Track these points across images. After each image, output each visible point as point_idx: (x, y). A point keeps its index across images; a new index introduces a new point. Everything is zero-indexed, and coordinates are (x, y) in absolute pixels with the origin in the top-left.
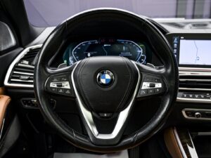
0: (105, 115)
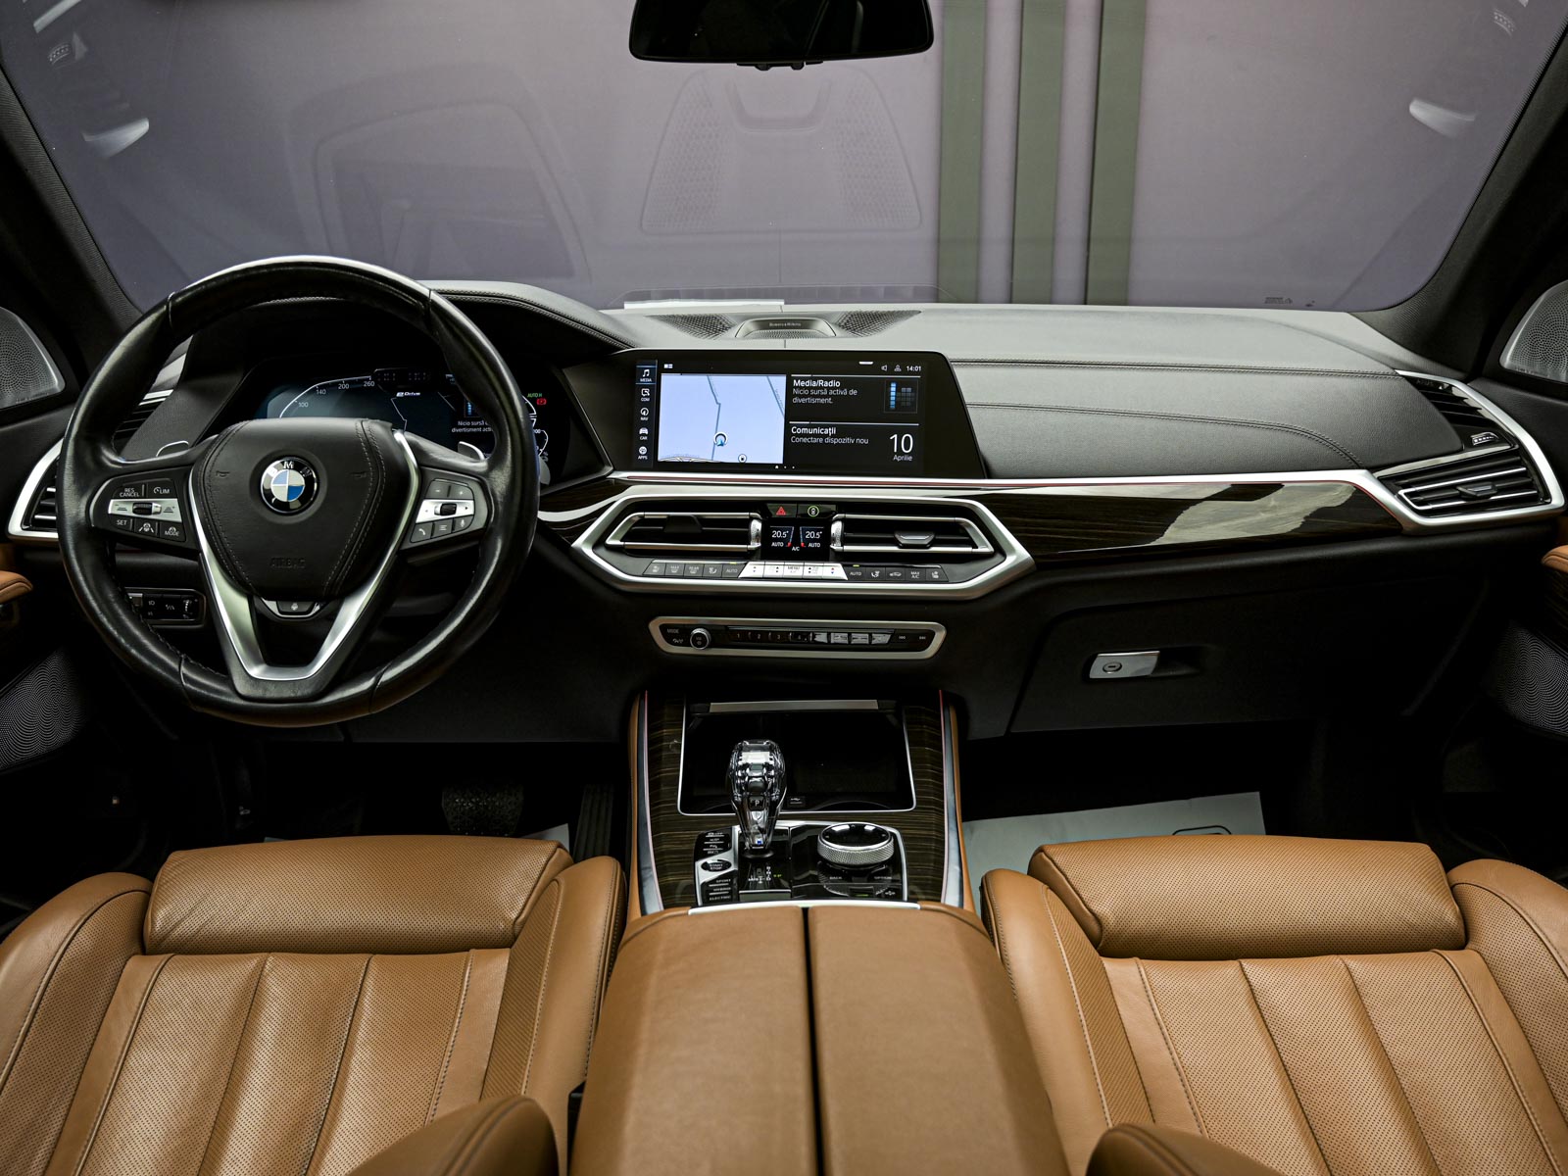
0: (295, 607)
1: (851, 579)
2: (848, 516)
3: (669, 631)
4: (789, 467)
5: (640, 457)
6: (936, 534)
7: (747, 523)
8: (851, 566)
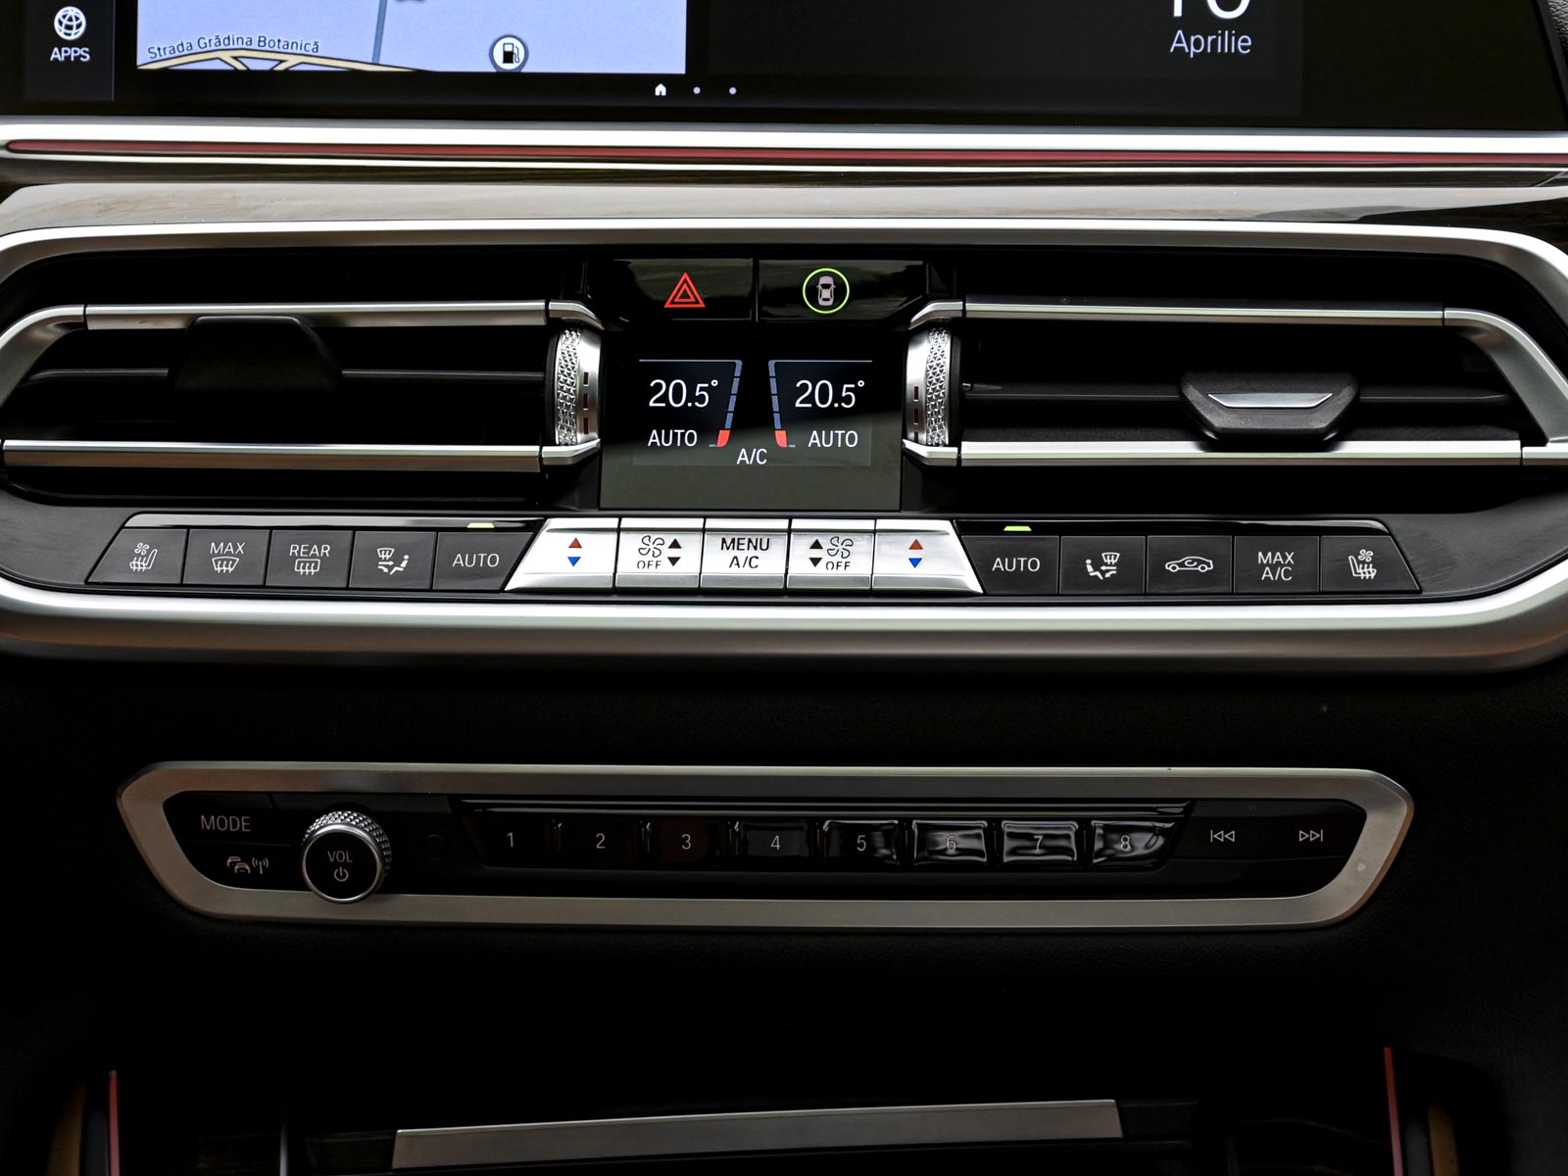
1: (998, 589)
2: (977, 308)
3: (209, 823)
4: (715, 86)
5: (57, 55)
6: (1362, 382)
7: (538, 343)
8: (997, 529)
